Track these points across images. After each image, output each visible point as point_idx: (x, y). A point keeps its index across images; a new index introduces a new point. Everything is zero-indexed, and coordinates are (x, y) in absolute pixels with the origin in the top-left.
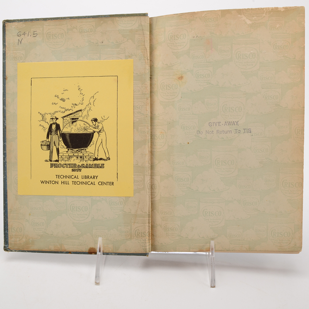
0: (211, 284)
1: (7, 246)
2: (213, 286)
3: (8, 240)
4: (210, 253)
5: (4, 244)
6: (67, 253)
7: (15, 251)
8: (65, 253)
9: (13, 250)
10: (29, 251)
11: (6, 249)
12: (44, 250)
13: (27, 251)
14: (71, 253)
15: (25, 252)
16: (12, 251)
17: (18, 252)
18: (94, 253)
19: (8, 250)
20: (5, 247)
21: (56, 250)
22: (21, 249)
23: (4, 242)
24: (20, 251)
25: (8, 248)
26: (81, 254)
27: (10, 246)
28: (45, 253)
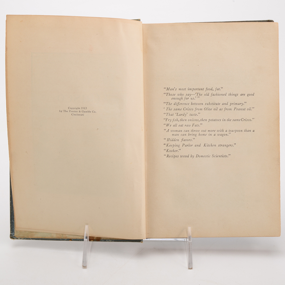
0: (189, 266)
1: (13, 234)
2: (190, 268)
3: (14, 229)
4: (188, 240)
5: (11, 232)
6: (68, 240)
7: (21, 239)
8: (66, 240)
9: (19, 238)
10: (33, 239)
11: (12, 237)
12: (47, 237)
13: (31, 238)
14: (72, 240)
15: (30, 239)
16: (17, 239)
17: (23, 239)
18: (92, 240)
19: (14, 237)
20: (11, 235)
21: (58, 238)
22: (26, 237)
23: (11, 230)
24: (25, 239)
25: (14, 236)
26: (81, 241)
27: (16, 234)
28: (48, 240)
